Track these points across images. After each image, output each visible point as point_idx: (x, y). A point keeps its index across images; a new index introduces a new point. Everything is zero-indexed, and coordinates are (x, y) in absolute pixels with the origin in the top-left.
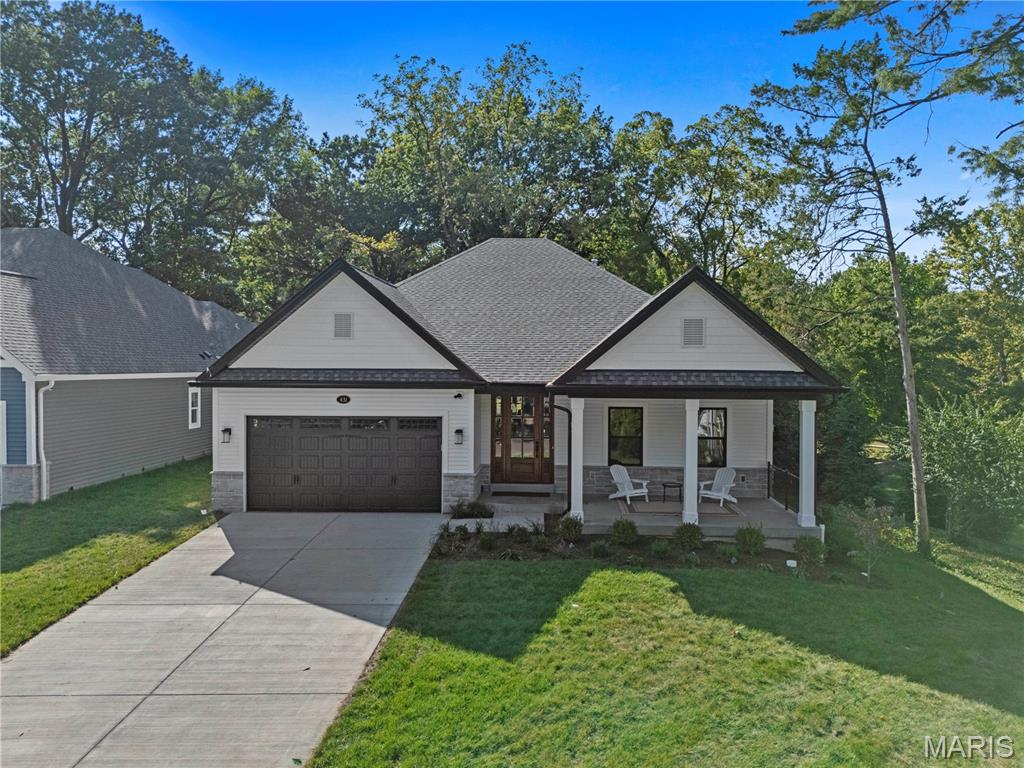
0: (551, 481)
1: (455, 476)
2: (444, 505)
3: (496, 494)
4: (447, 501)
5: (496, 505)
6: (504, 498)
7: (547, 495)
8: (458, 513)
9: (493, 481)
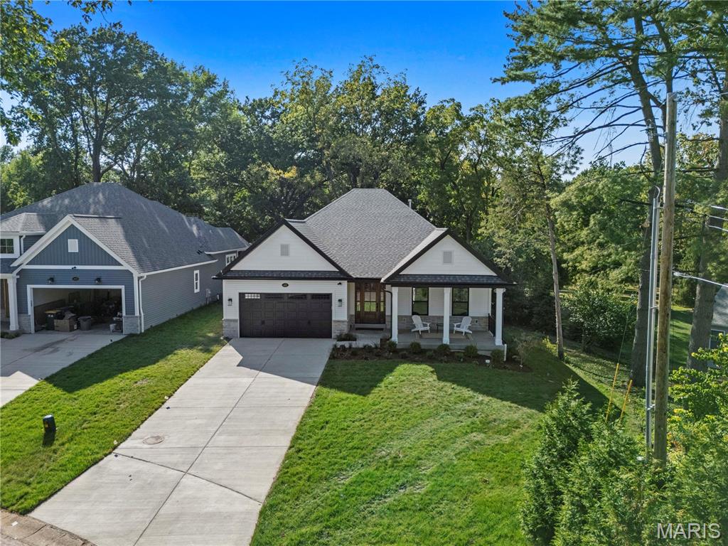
0: (384, 323)
1: (339, 321)
2: (333, 335)
3: (357, 329)
4: (335, 333)
5: (357, 334)
6: (361, 331)
7: (382, 329)
8: (340, 338)
9: (356, 323)
